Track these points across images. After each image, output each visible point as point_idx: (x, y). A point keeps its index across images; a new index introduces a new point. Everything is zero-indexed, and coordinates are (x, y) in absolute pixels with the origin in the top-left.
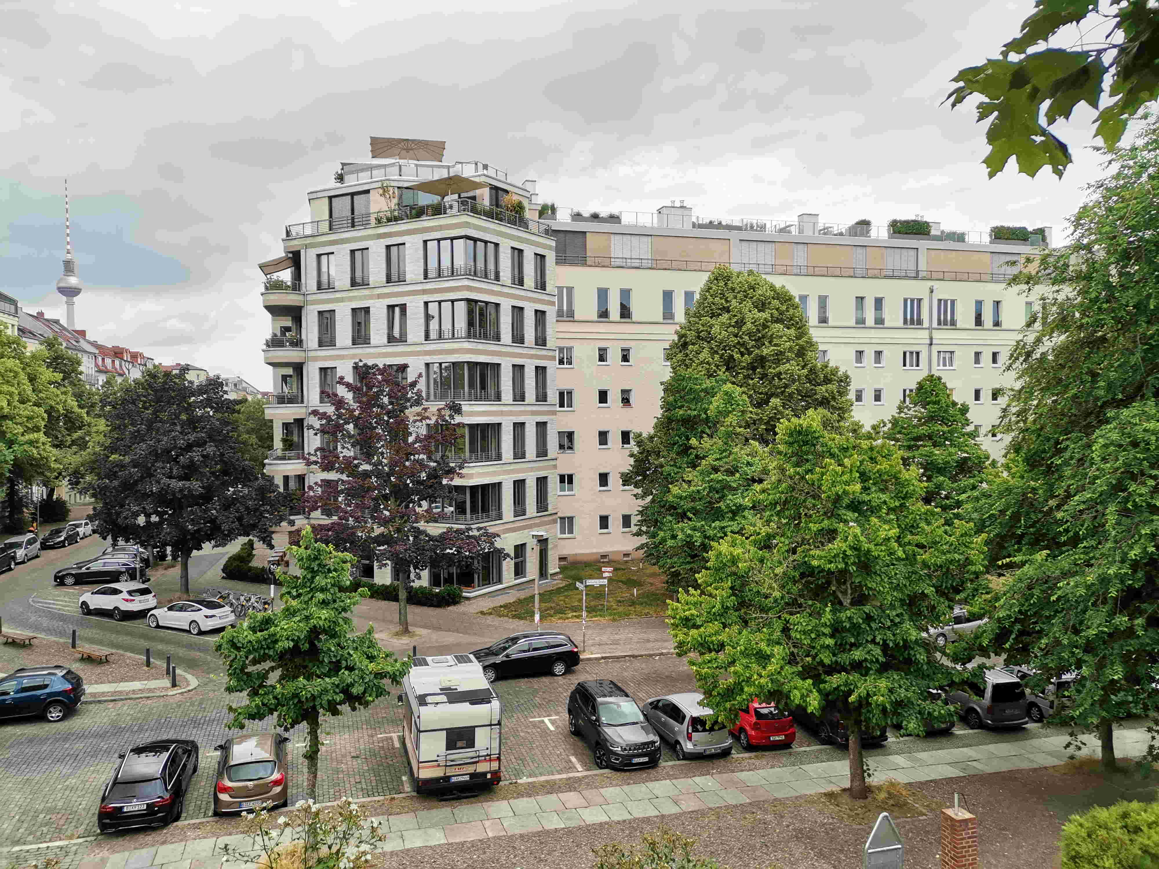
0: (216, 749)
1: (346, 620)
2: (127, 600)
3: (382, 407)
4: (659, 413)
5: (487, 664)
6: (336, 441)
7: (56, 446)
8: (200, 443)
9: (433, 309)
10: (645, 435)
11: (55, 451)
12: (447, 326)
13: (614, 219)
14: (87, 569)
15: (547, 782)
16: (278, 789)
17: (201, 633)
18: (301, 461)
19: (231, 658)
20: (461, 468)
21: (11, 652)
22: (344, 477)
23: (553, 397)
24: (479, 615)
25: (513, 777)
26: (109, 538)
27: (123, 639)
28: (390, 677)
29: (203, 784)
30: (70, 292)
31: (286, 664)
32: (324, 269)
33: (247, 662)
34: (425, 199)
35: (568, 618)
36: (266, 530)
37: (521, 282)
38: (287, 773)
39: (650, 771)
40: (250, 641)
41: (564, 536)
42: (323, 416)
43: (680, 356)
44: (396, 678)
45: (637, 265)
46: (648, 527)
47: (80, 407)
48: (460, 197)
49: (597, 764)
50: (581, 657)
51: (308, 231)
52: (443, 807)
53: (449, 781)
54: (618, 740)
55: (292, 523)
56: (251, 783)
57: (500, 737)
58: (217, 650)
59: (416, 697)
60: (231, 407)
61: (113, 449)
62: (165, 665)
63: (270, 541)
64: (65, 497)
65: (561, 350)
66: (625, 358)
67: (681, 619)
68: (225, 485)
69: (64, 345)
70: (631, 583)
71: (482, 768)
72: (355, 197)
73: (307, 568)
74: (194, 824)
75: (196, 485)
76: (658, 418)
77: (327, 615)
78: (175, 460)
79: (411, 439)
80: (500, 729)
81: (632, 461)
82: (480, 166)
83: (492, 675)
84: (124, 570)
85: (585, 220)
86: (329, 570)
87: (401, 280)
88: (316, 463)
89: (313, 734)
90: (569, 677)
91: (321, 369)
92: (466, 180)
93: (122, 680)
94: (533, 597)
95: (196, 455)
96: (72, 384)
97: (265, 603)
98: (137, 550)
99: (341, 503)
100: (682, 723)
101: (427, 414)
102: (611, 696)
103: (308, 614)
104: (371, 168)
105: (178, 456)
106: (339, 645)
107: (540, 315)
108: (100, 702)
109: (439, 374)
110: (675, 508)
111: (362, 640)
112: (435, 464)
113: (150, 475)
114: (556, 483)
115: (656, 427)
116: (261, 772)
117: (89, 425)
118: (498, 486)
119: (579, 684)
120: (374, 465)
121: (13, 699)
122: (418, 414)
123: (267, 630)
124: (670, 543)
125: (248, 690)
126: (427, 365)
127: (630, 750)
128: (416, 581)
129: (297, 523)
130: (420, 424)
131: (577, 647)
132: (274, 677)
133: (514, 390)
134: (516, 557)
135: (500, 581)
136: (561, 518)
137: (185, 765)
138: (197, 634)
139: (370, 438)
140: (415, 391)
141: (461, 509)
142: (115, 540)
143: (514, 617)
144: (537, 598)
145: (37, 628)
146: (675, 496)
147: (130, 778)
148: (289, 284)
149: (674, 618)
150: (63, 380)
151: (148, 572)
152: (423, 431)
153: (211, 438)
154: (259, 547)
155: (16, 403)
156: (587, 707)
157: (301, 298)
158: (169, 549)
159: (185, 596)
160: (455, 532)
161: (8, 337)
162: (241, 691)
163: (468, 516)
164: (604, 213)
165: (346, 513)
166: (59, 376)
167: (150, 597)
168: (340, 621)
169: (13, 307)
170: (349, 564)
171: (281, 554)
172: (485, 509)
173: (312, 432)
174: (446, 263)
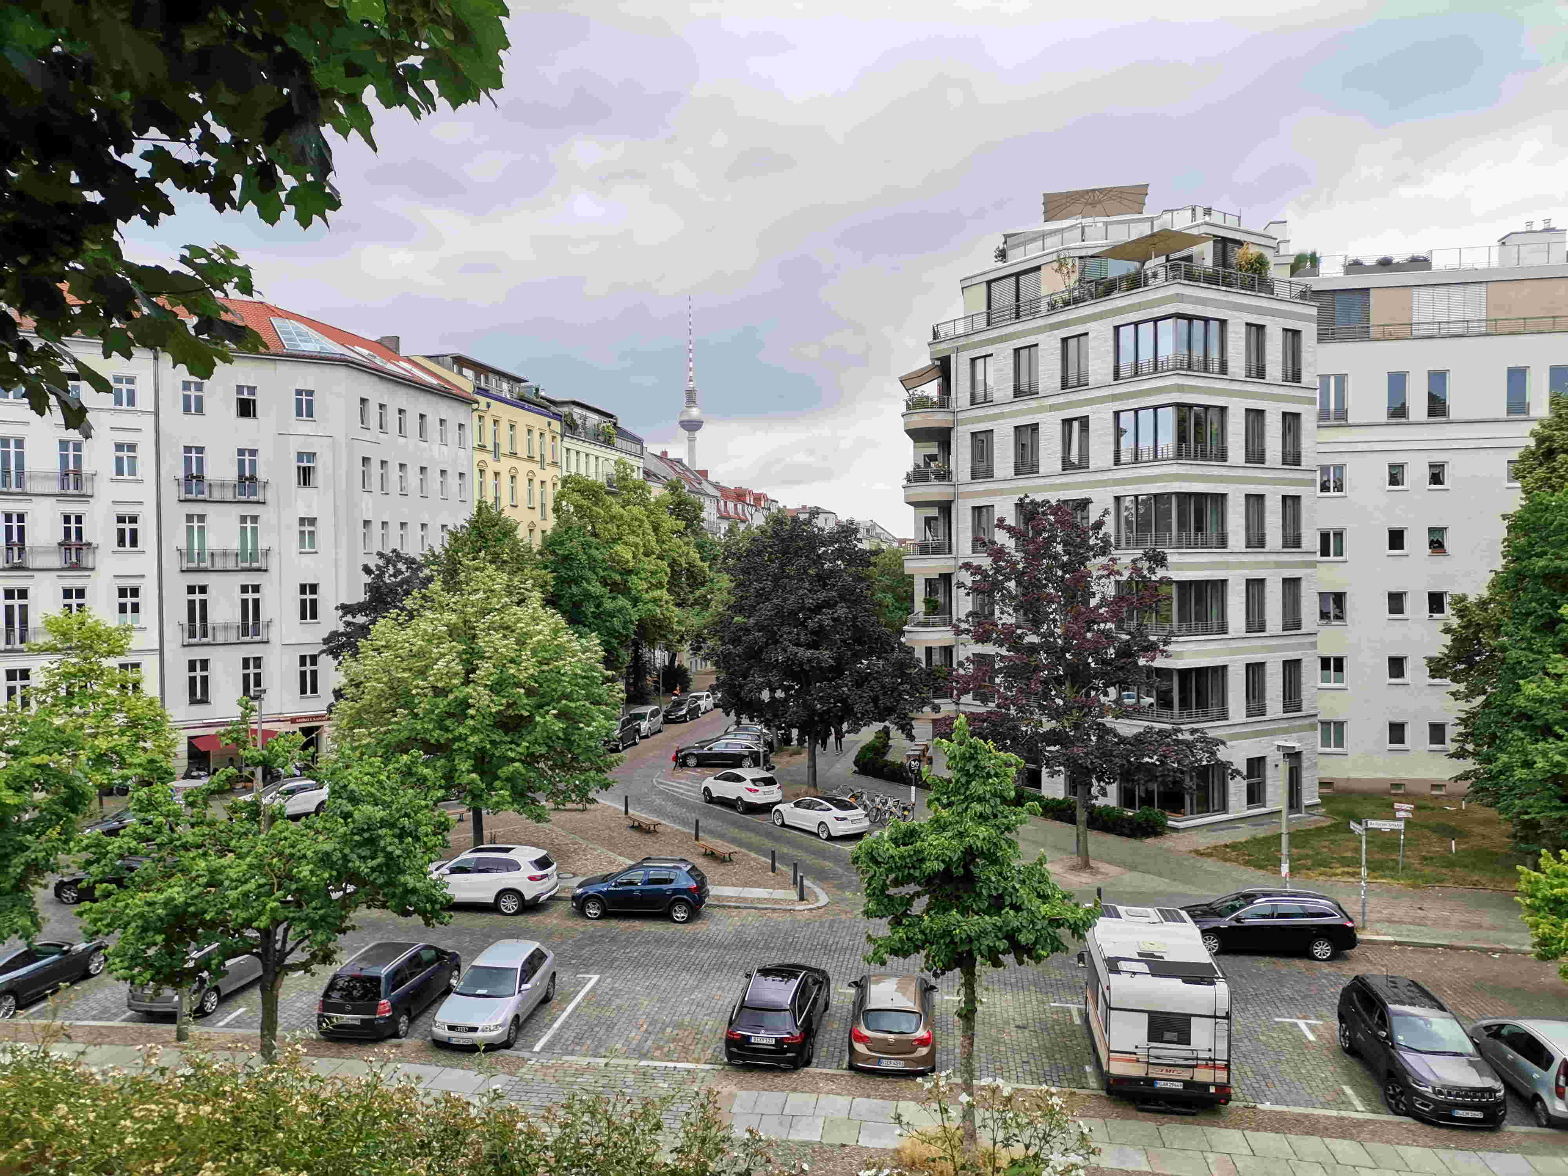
0: (850, 985)
1: (1010, 843)
2: (750, 790)
3: (1055, 557)
4: (1499, 564)
5: (1206, 927)
6: (993, 603)
7: (678, 605)
8: (829, 604)
9: (1127, 421)
10: (1472, 598)
11: (677, 610)
12: (1146, 443)
13: (1419, 263)
14: (710, 749)
15: (1306, 1116)
16: (923, 1051)
17: (830, 838)
18: (949, 628)
19: (868, 876)
20: (1166, 643)
21: (636, 836)
22: (1004, 652)
23: (1311, 540)
24: (1193, 855)
25: (1249, 1098)
26: (732, 714)
27: (745, 836)
28: (1070, 927)
29: (836, 1026)
30: (692, 426)
31: (934, 891)
32: (980, 377)
33: (888, 882)
34: (1117, 269)
35: (1336, 875)
36: (906, 715)
37: (1261, 373)
38: (934, 1032)
39: (1486, 1134)
40: (892, 857)
41: (1328, 750)
42: (977, 570)
43: (1540, 472)
44: (1079, 929)
45: (1460, 331)
46: (1477, 745)
47: (703, 559)
48: (1168, 260)
49: (1389, 1105)
50: (1359, 936)
51: (960, 330)
52: (1145, 1119)
53: (1152, 1085)
54: (1426, 1074)
55: (936, 709)
56: (892, 1036)
57: (1229, 1036)
58: (853, 863)
59: (1105, 960)
60: (864, 559)
61: (738, 609)
62: (792, 873)
63: (910, 730)
64: (686, 665)
65: (1325, 469)
66: (1436, 478)
67: (1545, 899)
68: (857, 656)
69: (687, 488)
70: (1448, 832)
71: (1202, 1075)
72: (1022, 278)
73: (961, 770)
74: (827, 1074)
75: (826, 656)
76: (1497, 573)
77: (986, 834)
78: (803, 624)
79: (1093, 602)
80: (1230, 1025)
81: (1448, 639)
82: (1199, 212)
83: (1214, 944)
84: (747, 753)
85: (1370, 269)
86: (988, 773)
87: (1082, 384)
88: (967, 631)
89: (969, 985)
90: (1337, 963)
91: (974, 508)
92: (1178, 234)
93: (745, 885)
94: (1280, 835)
95: (825, 618)
96: (694, 532)
97: (905, 809)
98: (761, 731)
99: (999, 685)
100: (1546, 1068)
101: (1116, 568)
102: (1414, 1005)
103: (961, 830)
104: (1043, 236)
105: (806, 619)
106: (1000, 874)
107: (1291, 421)
108: (724, 906)
109: (1133, 511)
110: (1530, 718)
111: (1031, 871)
112: (1128, 637)
113: (776, 642)
114: (1316, 670)
115: (1493, 585)
116: (905, 1024)
117: (712, 581)
118: (1221, 671)
119: (1356, 977)
120: (1043, 636)
121: (642, 891)
122: (1104, 567)
123: (912, 844)
124: (1520, 773)
125: (890, 917)
126: (1118, 499)
127: (1450, 1094)
128: (1100, 798)
129: (943, 708)
130: (1107, 581)
131: (1351, 920)
132: (919, 906)
133: (1248, 529)
134: (1250, 775)
135: (1224, 808)
136: (1322, 723)
137: (815, 1000)
138: (826, 839)
139: (1038, 600)
140: (1100, 536)
141: (1165, 702)
142: (738, 715)
143: (1247, 863)
144: (1285, 839)
145: (659, 811)
146: (1528, 699)
147: (757, 1004)
148: (935, 399)
149: (1531, 896)
150: (686, 528)
151: (773, 758)
152: (1111, 591)
153: (842, 598)
154: (897, 737)
155: (641, 556)
156: (1370, 1012)
157: (950, 417)
158: (795, 733)
159: (812, 791)
160: (1157, 733)
161: (634, 481)
162: (881, 917)
163: (1176, 710)
164: (1400, 255)
165: (1006, 699)
166: (682, 524)
167: (774, 788)
168: (1003, 842)
169: (639, 447)
170: (1014, 769)
171: (922, 748)
172: (1202, 703)
173: (962, 591)
174: (1146, 355)
